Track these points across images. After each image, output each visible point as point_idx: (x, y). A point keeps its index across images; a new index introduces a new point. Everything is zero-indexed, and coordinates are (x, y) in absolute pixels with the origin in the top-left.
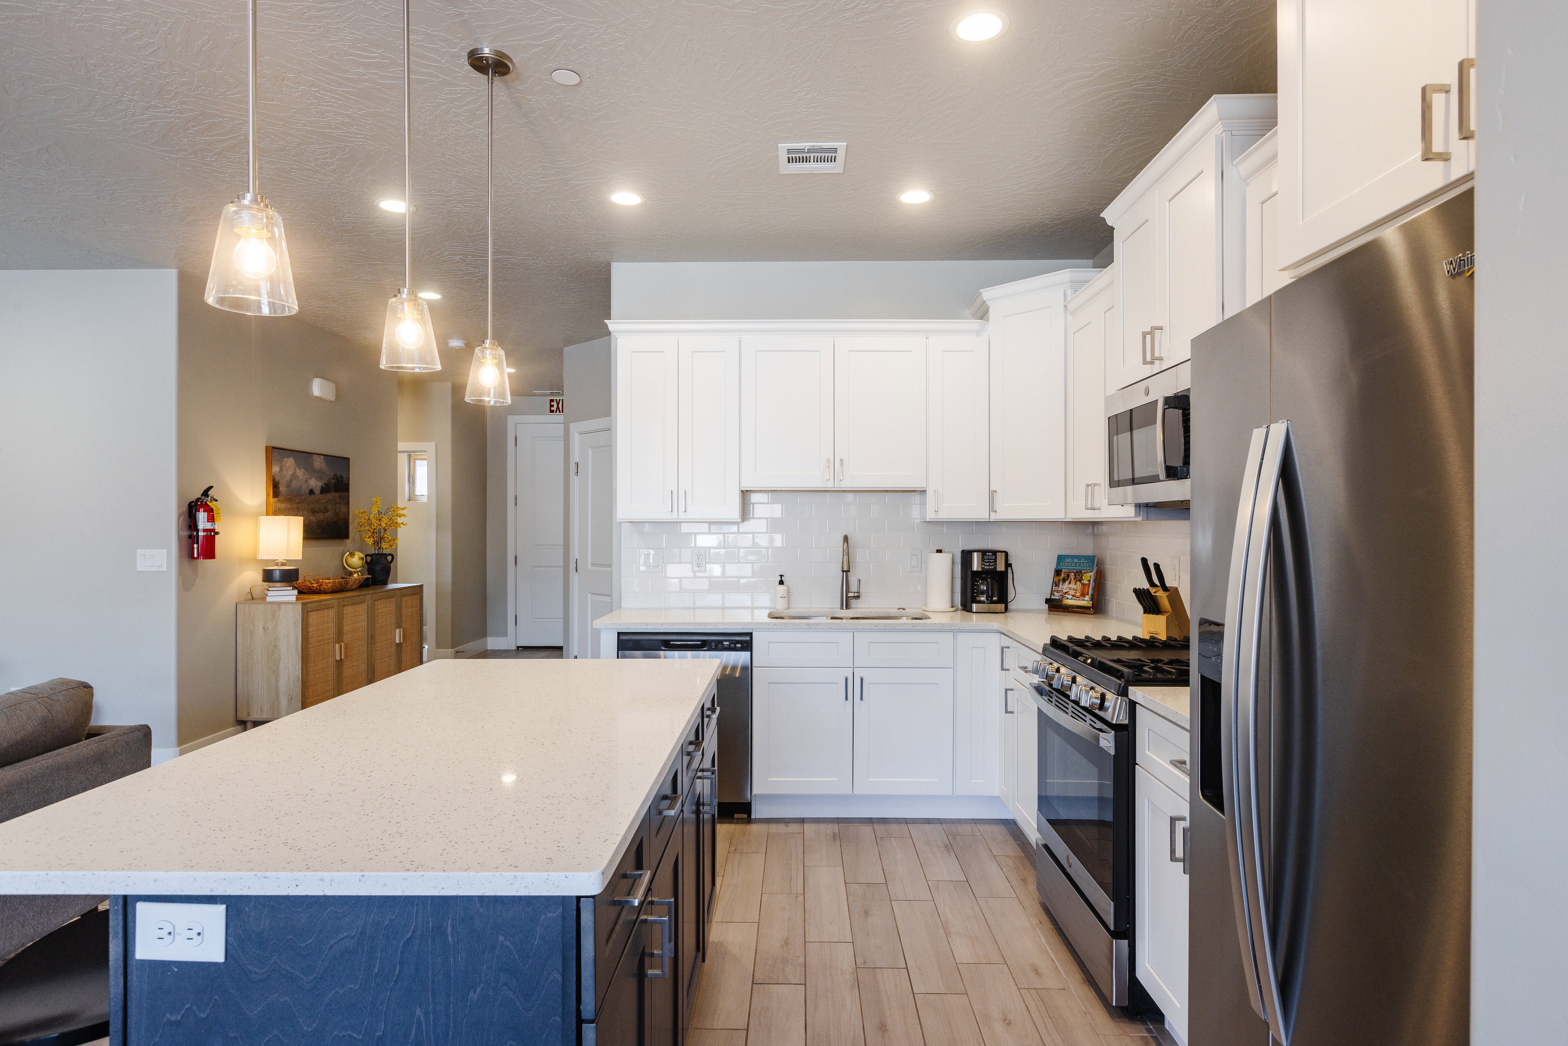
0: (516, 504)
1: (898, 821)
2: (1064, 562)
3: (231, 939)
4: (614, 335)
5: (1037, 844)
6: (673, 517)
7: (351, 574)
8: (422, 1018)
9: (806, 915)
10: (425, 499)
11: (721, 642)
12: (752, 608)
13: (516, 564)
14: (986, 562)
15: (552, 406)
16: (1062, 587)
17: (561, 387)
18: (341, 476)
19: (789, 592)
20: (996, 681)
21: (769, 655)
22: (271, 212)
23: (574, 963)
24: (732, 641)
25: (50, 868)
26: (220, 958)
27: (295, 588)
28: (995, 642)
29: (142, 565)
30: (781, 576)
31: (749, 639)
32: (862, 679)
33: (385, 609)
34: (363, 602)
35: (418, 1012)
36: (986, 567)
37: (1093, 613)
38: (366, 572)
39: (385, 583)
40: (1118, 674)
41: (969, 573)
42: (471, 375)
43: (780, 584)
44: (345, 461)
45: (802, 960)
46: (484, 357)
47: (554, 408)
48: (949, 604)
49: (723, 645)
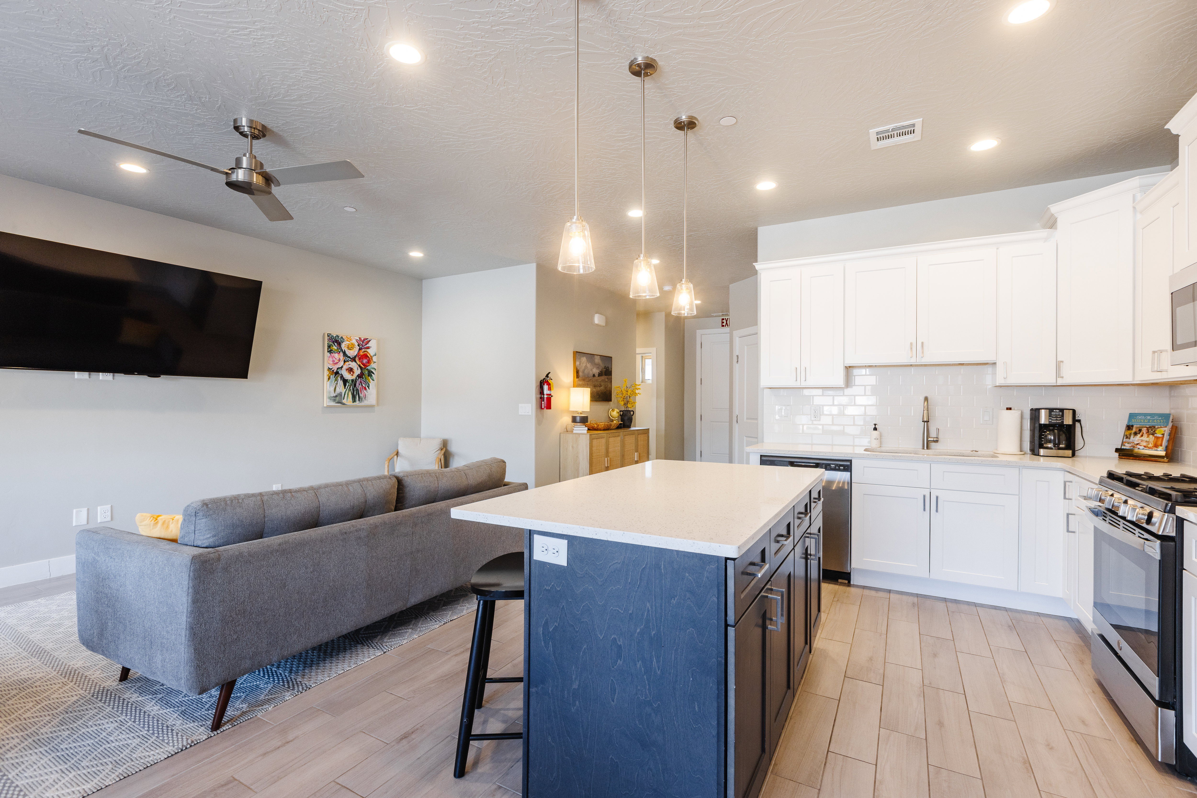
0: (701, 384)
1: (968, 603)
2: (1135, 419)
3: (569, 556)
4: (759, 272)
5: (1092, 632)
6: (797, 384)
7: (612, 421)
8: (650, 608)
9: (887, 647)
10: (650, 382)
11: (829, 465)
12: (854, 446)
13: (701, 420)
14: (1053, 417)
15: (723, 323)
16: (1134, 439)
17: (728, 311)
18: (608, 367)
19: (881, 435)
20: (1060, 507)
21: (864, 475)
22: (584, 223)
23: (723, 593)
24: (837, 464)
25: (504, 515)
26: (565, 564)
27: (586, 426)
28: (1059, 477)
29: (521, 412)
30: (875, 425)
31: (849, 464)
32: (937, 498)
33: (630, 440)
34: (619, 436)
35: (648, 605)
36: (1053, 421)
37: (1167, 461)
38: (620, 420)
39: (629, 427)
40: (1166, 497)
41: (1037, 425)
42: (675, 299)
43: (874, 430)
44: (610, 358)
45: (882, 671)
46: (682, 289)
47: (724, 324)
48: (1019, 449)
49: (831, 467)
